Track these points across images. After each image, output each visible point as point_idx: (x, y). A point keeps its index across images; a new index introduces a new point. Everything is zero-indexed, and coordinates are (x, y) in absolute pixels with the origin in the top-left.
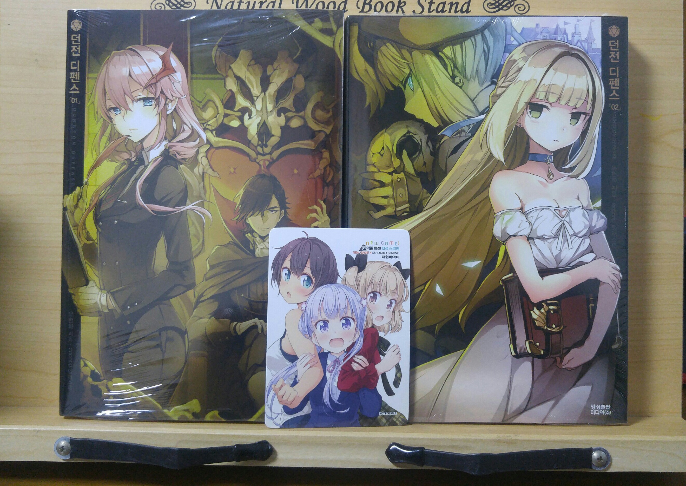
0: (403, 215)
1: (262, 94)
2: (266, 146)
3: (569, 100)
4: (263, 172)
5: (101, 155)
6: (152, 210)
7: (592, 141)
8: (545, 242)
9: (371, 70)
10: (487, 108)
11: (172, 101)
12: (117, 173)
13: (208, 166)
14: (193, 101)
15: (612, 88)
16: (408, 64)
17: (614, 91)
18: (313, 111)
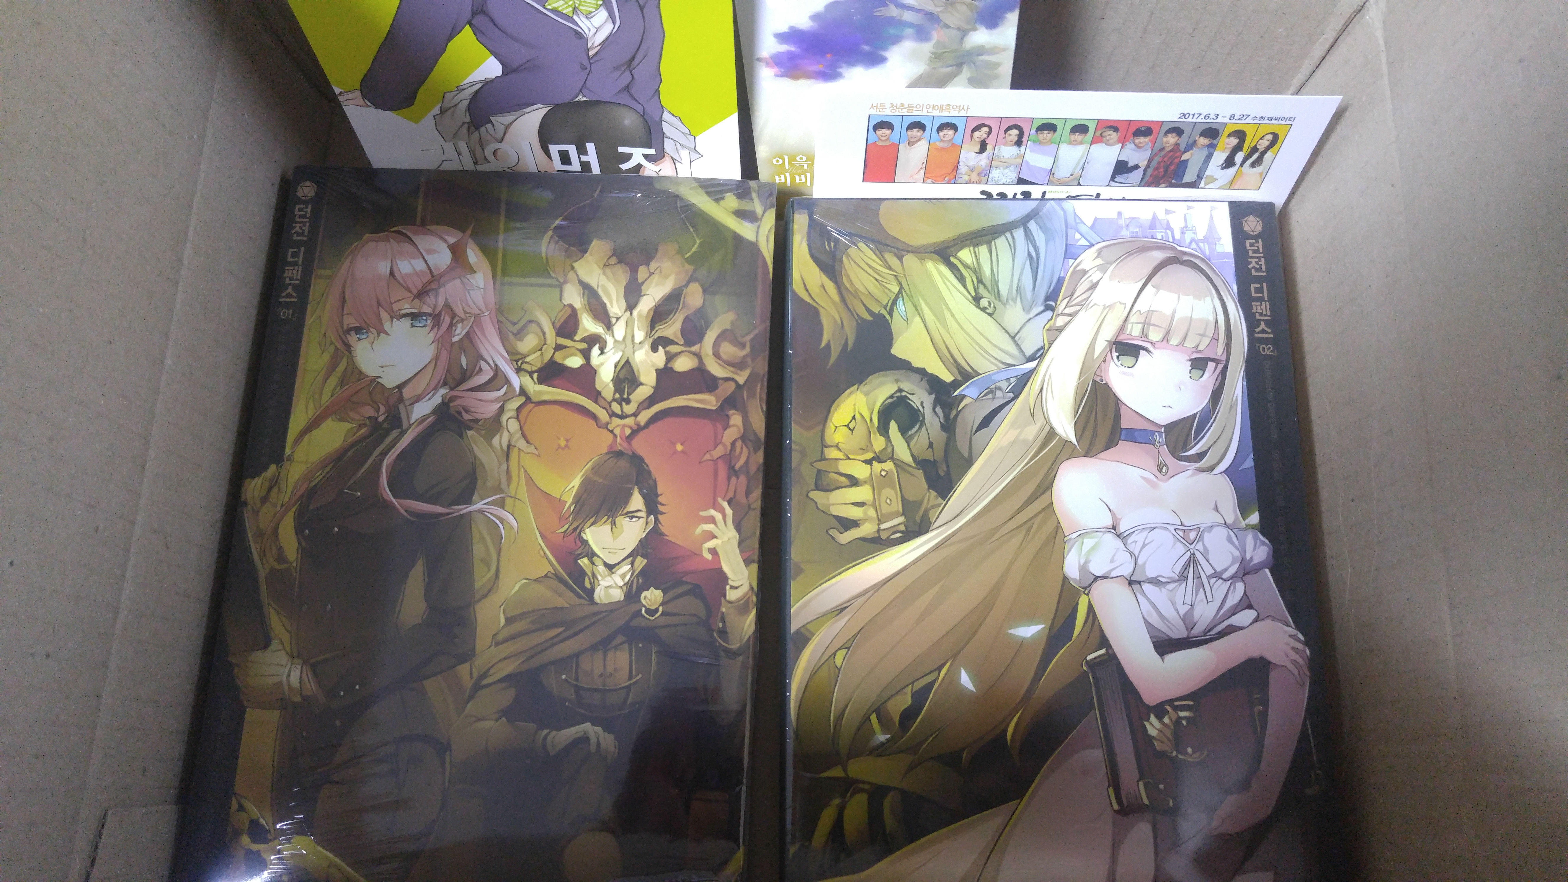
0: (893, 537)
1: (626, 313)
2: (628, 402)
3: (1185, 338)
4: (620, 448)
5: (322, 408)
6: (406, 511)
7: (1233, 407)
8: (1163, 589)
9: (830, 286)
10: (1039, 350)
11: (462, 320)
12: (349, 441)
13: (520, 434)
14: (501, 322)
15: (1258, 317)
16: (896, 276)
17: (1262, 323)
18: (716, 344)
